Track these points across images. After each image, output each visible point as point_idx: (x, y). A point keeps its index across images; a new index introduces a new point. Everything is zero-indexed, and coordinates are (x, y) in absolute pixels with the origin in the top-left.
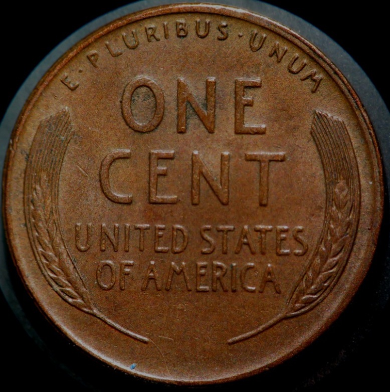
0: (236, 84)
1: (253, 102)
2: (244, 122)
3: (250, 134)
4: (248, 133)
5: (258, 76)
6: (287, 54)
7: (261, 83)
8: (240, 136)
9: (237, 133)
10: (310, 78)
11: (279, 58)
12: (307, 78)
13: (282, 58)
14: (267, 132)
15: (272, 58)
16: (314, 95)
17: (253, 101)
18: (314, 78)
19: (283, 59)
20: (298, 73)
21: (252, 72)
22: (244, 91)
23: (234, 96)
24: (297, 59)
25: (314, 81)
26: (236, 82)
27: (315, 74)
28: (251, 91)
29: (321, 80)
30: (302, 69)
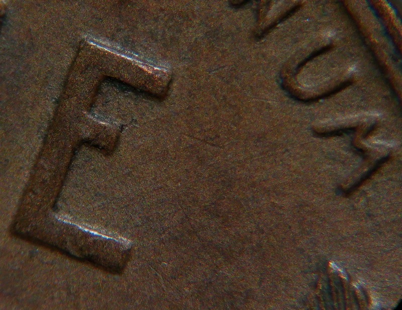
0: (77, 56)
1: (117, 142)
2: (59, 203)
3: (67, 254)
4: (58, 248)
5: (164, 57)
6: (294, 19)
7: (168, 87)
8: (25, 248)
9: (16, 232)
10: (347, 137)
11: (263, 25)
12: (338, 132)
13: (273, 26)
14: (131, 269)
15: (237, 14)
16: (343, 203)
17: (118, 137)
18: (365, 144)
19: (275, 32)
20: (311, 100)
21: (152, 36)
22: (97, 90)
23: (57, 94)
24: (327, 49)
25: (362, 152)
26: (80, 47)
27: (372, 129)
28: (124, 101)
29: (386, 159)
30: (328, 94)
